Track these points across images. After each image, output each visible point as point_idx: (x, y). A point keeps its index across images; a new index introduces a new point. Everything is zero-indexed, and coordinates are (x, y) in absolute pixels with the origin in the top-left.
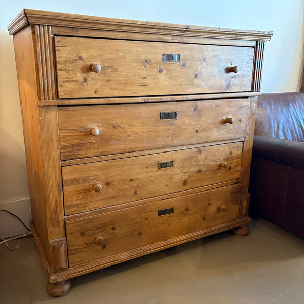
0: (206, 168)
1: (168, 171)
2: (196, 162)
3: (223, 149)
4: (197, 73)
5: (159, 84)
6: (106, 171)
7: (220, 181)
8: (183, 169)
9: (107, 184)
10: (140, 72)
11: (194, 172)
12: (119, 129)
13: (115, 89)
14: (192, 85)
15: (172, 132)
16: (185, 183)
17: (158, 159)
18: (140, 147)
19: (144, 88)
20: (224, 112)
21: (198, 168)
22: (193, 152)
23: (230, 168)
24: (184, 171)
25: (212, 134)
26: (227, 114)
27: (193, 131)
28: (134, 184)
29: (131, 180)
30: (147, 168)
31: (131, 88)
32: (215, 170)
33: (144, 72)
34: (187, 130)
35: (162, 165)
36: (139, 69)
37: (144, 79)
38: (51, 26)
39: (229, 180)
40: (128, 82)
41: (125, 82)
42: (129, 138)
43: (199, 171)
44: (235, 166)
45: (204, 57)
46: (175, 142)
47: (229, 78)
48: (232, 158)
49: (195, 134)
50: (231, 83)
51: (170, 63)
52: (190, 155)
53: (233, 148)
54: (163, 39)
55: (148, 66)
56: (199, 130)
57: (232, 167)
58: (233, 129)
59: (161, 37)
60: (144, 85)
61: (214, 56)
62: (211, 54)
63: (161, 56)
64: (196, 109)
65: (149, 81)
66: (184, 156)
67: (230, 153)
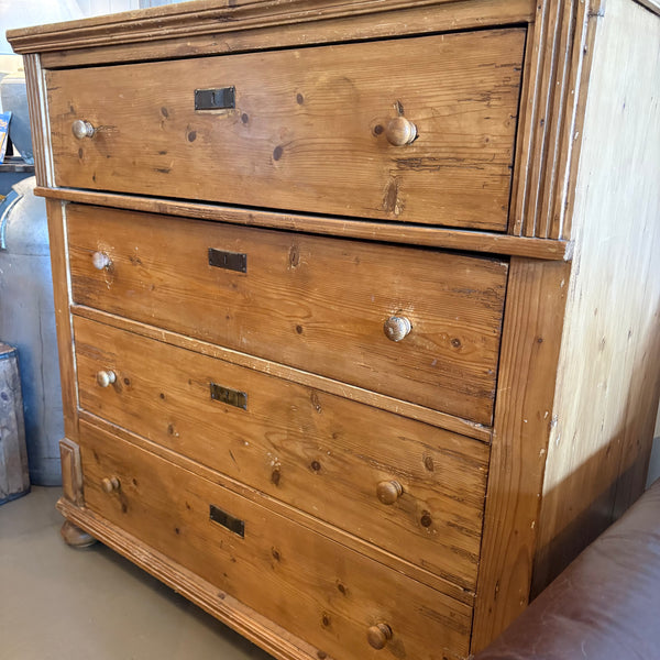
0: (337, 469)
1: (233, 415)
2: (305, 429)
3: (396, 433)
4: (279, 142)
5: (191, 171)
6: (122, 352)
7: (389, 545)
8: (269, 433)
9: (127, 381)
10: (155, 137)
11: (299, 458)
12: (139, 267)
13: (118, 175)
14: (269, 180)
15: (235, 310)
16: (276, 478)
17: (212, 373)
18: (174, 322)
19: (162, 177)
20: (385, 293)
21: (311, 454)
22: (295, 395)
23: (426, 521)
24: (274, 439)
25: (345, 355)
26: (398, 301)
27: (288, 326)
28: (169, 409)
29: (162, 396)
30: (190, 383)
31: (142, 175)
32: (369, 494)
33: (161, 138)
34: (271, 316)
35: (219, 394)
36: (154, 132)
37: (163, 156)
38: (40, 53)
39: (423, 564)
40: (137, 160)
41: (131, 160)
42: (155, 293)
43: (315, 466)
44: (449, 524)
45: (299, 91)
46: (244, 340)
47: (394, 166)
48: (438, 488)
49: (293, 335)
50: (405, 184)
51: (210, 114)
52: (287, 400)
53: (443, 451)
54: (193, 49)
55: (167, 123)
56: (304, 329)
57: (436, 522)
58: (425, 368)
59: (189, 44)
60: (163, 171)
61: (333, 86)
62: (324, 77)
63: (192, 97)
64: (293, 260)
65: (171, 161)
66: (273, 396)
67: (429, 465)
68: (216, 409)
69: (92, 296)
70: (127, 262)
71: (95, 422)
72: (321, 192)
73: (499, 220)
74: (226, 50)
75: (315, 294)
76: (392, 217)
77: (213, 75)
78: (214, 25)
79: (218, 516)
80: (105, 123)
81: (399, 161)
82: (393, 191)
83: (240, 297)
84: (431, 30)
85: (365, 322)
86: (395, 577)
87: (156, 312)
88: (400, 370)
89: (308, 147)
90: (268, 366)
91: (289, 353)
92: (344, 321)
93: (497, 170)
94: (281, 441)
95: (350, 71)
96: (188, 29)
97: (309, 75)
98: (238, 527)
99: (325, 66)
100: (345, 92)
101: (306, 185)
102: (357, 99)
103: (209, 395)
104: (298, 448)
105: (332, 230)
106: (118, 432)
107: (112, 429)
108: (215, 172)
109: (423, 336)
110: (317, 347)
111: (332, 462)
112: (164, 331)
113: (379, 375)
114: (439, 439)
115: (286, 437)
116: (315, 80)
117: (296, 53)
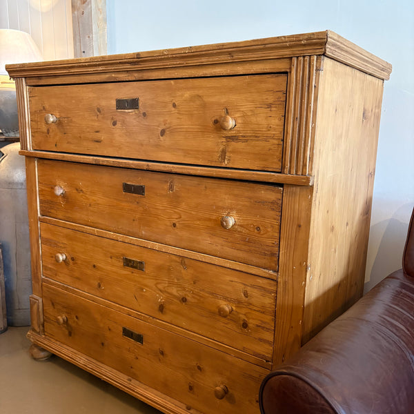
0: (196, 301)
1: (136, 274)
2: (178, 279)
3: (228, 278)
4: (163, 127)
5: (114, 141)
6: (70, 242)
7: (225, 340)
8: (157, 283)
9: (73, 259)
10: (93, 124)
11: (175, 296)
12: (81, 194)
13: (71, 143)
14: (158, 146)
15: (138, 216)
16: (161, 308)
17: (124, 252)
18: (102, 224)
19: (97, 145)
20: (220, 204)
21: (181, 294)
22: (173, 261)
23: (245, 325)
24: (160, 286)
25: (200, 238)
26: (227, 208)
27: (168, 224)
28: (98, 274)
29: (94, 266)
30: (111, 258)
31: (85, 143)
32: (214, 313)
33: (96, 124)
34: (158, 218)
35: (128, 263)
36: (92, 120)
37: (97, 133)
38: (25, 78)
39: (244, 349)
40: (82, 136)
41: (78, 136)
42: (91, 208)
43: (184, 300)
44: (258, 326)
45: (174, 101)
46: (143, 232)
47: (224, 140)
48: (251, 307)
49: (171, 229)
50: (230, 149)
51: (125, 112)
52: (168, 264)
53: (253, 286)
54: (115, 78)
55: (100, 116)
56: (177, 224)
57: (250, 325)
58: (242, 242)
59: (113, 75)
60: (97, 141)
61: (192, 99)
62: (187, 94)
63: (114, 103)
64: (171, 188)
65: (102, 136)
66: (160, 262)
67: (246, 295)
68: (126, 272)
69: (52, 211)
70: (75, 191)
71: (53, 284)
72: (186, 152)
73: (277, 167)
74: (134, 79)
75: (183, 205)
76: (223, 165)
77: (127, 92)
78: (128, 66)
79: (127, 333)
80: (63, 115)
81: (226, 137)
82: (224, 152)
83: (141, 209)
84: (241, 73)
85: (210, 220)
86: (229, 358)
87: (92, 219)
88: (230, 244)
89: (179, 130)
90: (157, 246)
91: (168, 238)
92: (199, 220)
93: (276, 142)
94: (164, 288)
95: (201, 92)
96: (113, 68)
97: (179, 93)
98: (139, 338)
99: (188, 89)
100: (198, 102)
101: (179, 149)
102: (204, 106)
103: (122, 264)
104: (174, 291)
105: (192, 172)
106: (67, 289)
107: (63, 288)
108: (128, 142)
109: (241, 226)
110: (185, 234)
111: (193, 297)
112: (96, 229)
113: (219, 248)
114: (251, 280)
115: (166, 285)
116: (182, 96)
117: (172, 82)
